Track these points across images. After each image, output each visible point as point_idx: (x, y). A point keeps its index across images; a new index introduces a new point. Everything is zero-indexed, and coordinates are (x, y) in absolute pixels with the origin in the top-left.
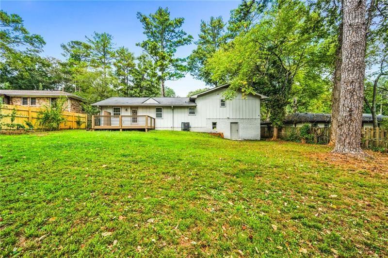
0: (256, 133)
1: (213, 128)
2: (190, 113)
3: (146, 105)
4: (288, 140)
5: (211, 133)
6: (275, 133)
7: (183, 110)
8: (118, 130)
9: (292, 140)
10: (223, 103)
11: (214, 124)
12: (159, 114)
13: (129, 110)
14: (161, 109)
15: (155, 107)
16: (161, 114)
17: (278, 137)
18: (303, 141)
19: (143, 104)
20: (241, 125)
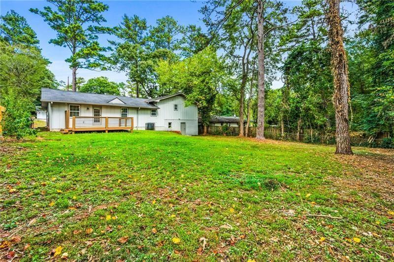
0: (195, 130)
1: (169, 127)
2: (153, 114)
3: (111, 105)
4: (215, 135)
5: (168, 131)
6: (205, 130)
7: (146, 112)
8: (104, 131)
9: (217, 134)
10: (176, 107)
11: (170, 124)
12: (124, 114)
13: (91, 109)
14: (126, 109)
15: (121, 107)
16: (126, 114)
17: (207, 132)
18: (224, 135)
19: (108, 104)
20: (187, 125)
